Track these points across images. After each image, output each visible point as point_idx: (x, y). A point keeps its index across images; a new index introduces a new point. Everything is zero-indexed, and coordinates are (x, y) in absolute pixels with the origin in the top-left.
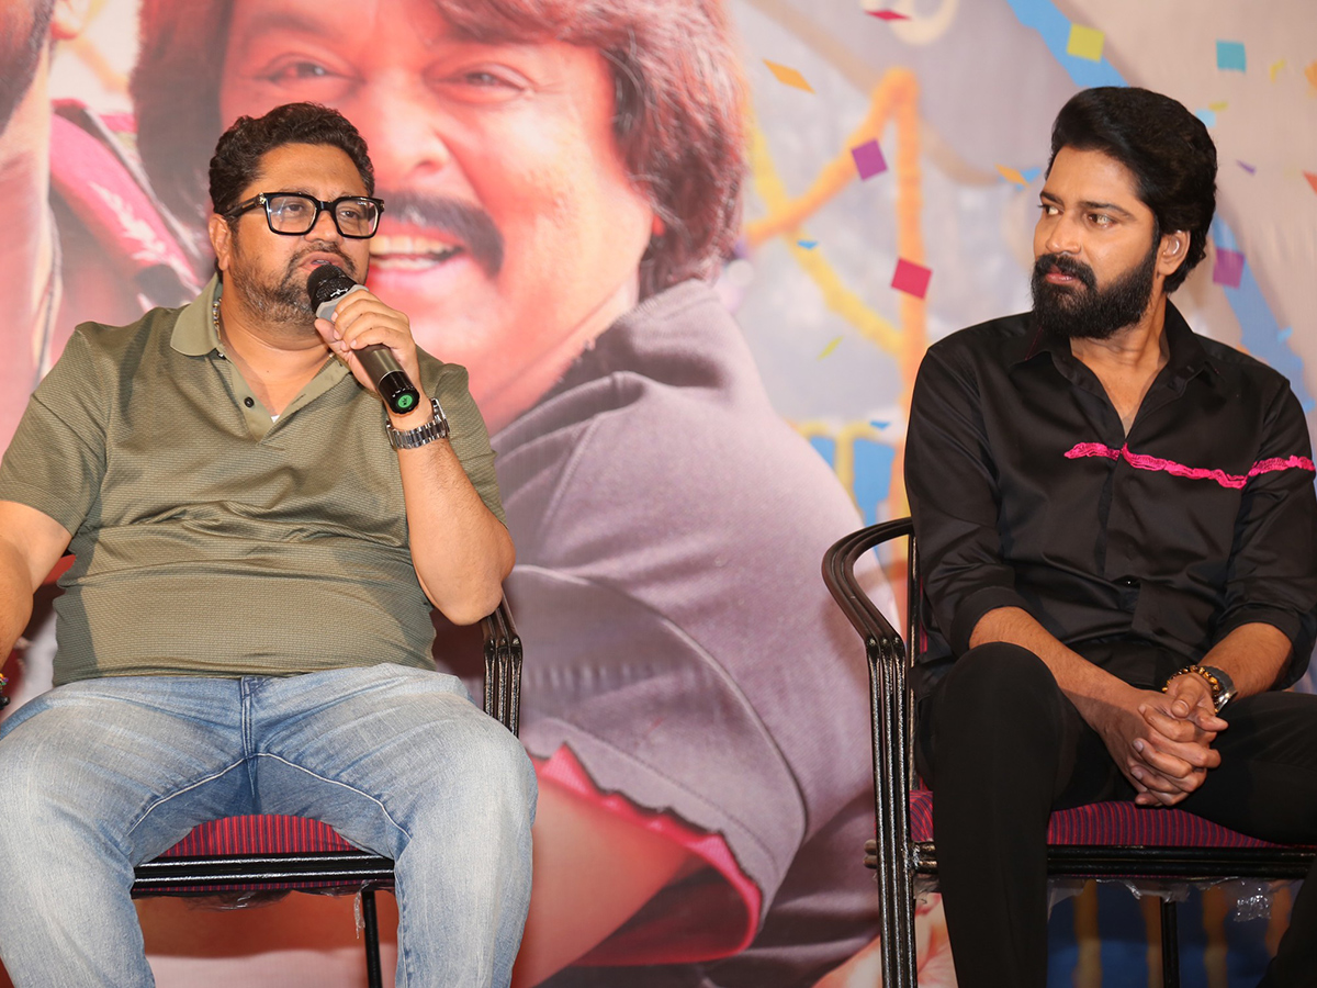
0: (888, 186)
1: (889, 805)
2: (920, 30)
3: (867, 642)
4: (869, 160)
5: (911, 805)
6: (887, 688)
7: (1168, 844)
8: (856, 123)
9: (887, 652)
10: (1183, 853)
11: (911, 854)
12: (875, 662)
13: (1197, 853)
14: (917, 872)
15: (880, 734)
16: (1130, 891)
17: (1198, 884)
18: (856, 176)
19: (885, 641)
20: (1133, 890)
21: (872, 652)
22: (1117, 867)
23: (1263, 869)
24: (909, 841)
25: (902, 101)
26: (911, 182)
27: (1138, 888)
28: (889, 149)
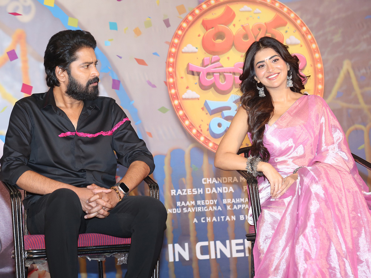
0: (18, 63)
1: (18, 240)
2: (25, 18)
3: (10, 193)
4: (12, 55)
5: (24, 240)
6: (17, 206)
7: (98, 245)
8: (8, 44)
9: (16, 196)
10: (102, 247)
11: (24, 253)
12: (13, 199)
13: (106, 247)
14: (26, 259)
15: (15, 220)
16: (88, 259)
17: (107, 255)
18: (9, 60)
19: (15, 193)
20: (89, 258)
21: (12, 196)
22: (84, 253)
23: (124, 250)
24: (24, 250)
25: (20, 38)
26: (25, 62)
27: (90, 258)
28: (18, 52)
